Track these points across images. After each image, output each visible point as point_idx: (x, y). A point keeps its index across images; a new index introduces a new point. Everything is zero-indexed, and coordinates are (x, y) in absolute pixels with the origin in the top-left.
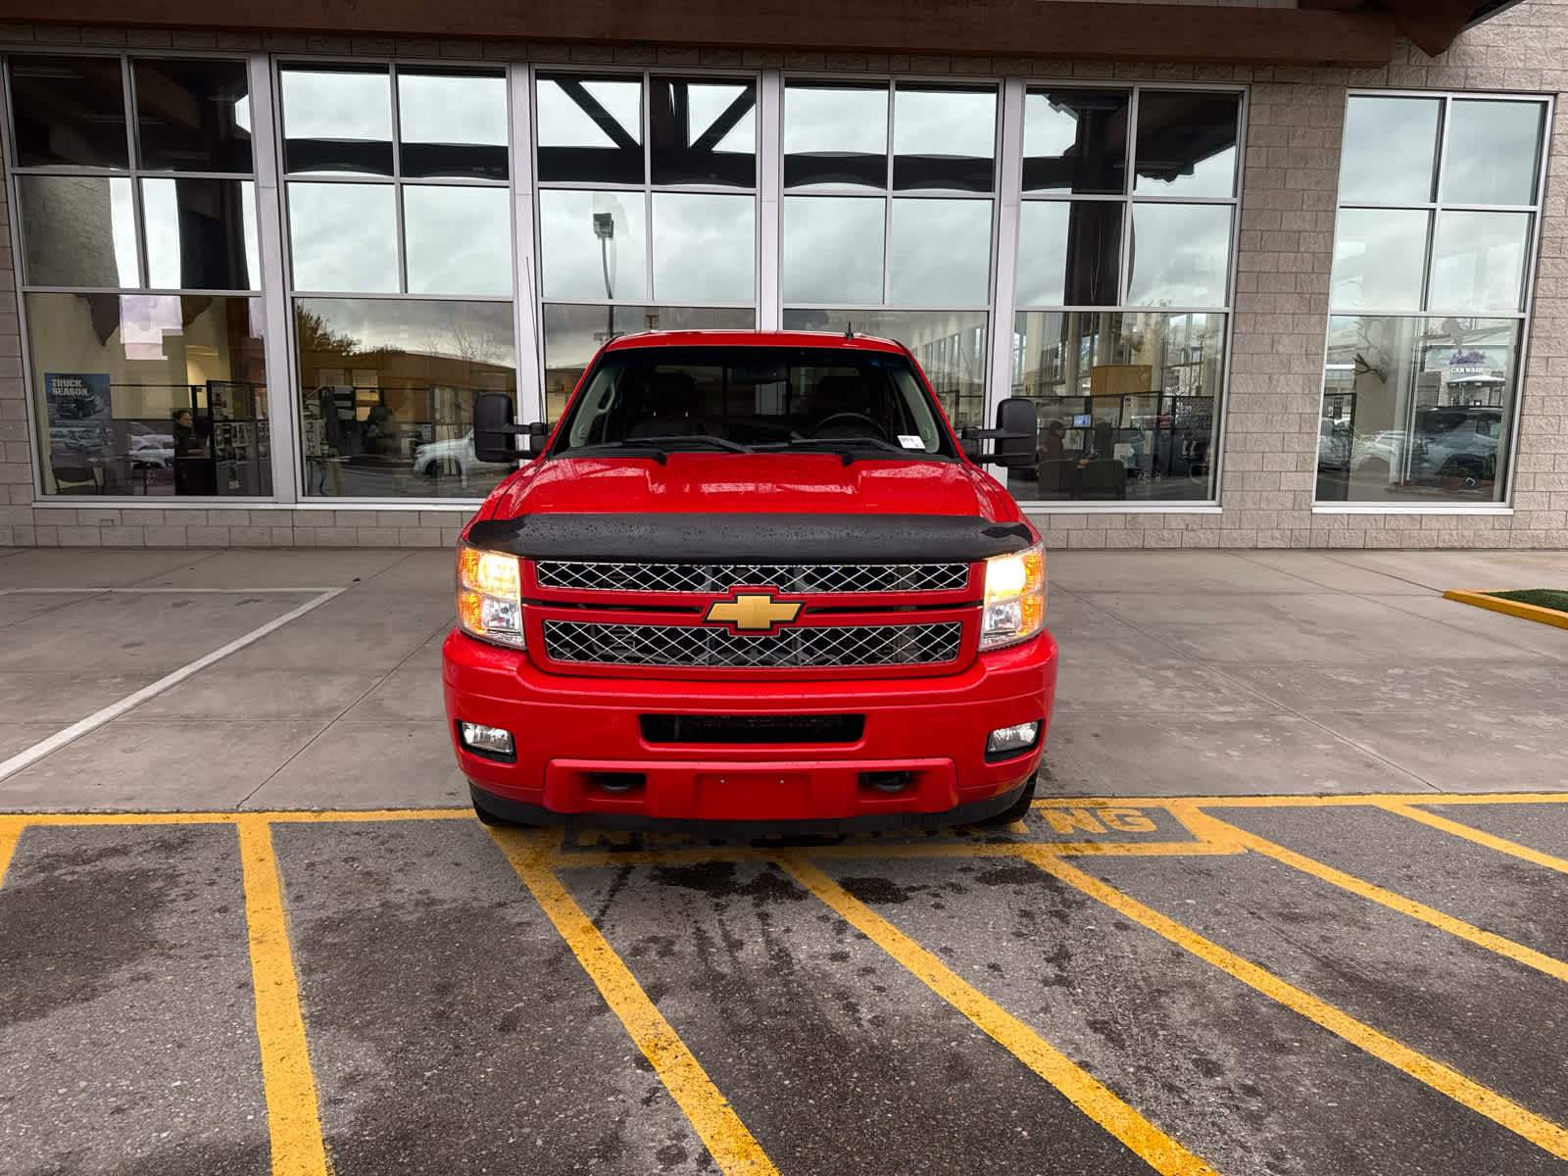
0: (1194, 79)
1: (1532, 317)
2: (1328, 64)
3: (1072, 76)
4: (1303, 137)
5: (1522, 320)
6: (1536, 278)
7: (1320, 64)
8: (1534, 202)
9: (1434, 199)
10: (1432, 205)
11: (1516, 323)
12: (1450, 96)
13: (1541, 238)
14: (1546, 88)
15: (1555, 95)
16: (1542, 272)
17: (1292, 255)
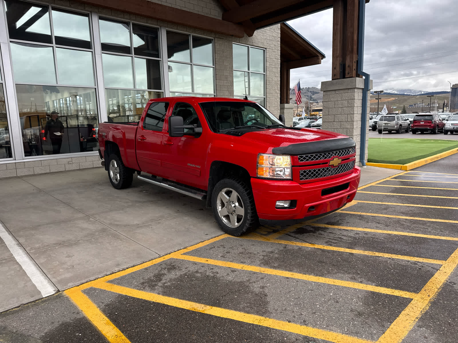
0: (203, 34)
1: (266, 97)
2: (232, 36)
3: (177, 29)
4: (226, 52)
5: (264, 98)
6: (266, 89)
7: (231, 35)
8: (264, 72)
9: (249, 69)
10: (248, 71)
11: (263, 99)
12: (250, 46)
13: (266, 80)
14: (265, 47)
15: (266, 49)
16: (267, 88)
17: (226, 81)
